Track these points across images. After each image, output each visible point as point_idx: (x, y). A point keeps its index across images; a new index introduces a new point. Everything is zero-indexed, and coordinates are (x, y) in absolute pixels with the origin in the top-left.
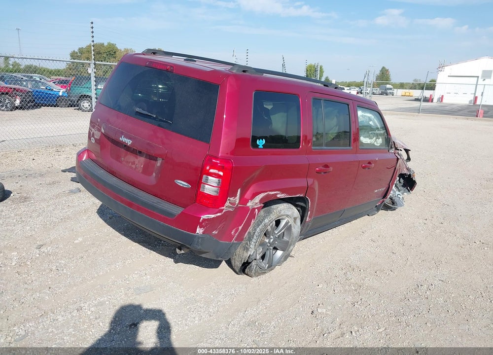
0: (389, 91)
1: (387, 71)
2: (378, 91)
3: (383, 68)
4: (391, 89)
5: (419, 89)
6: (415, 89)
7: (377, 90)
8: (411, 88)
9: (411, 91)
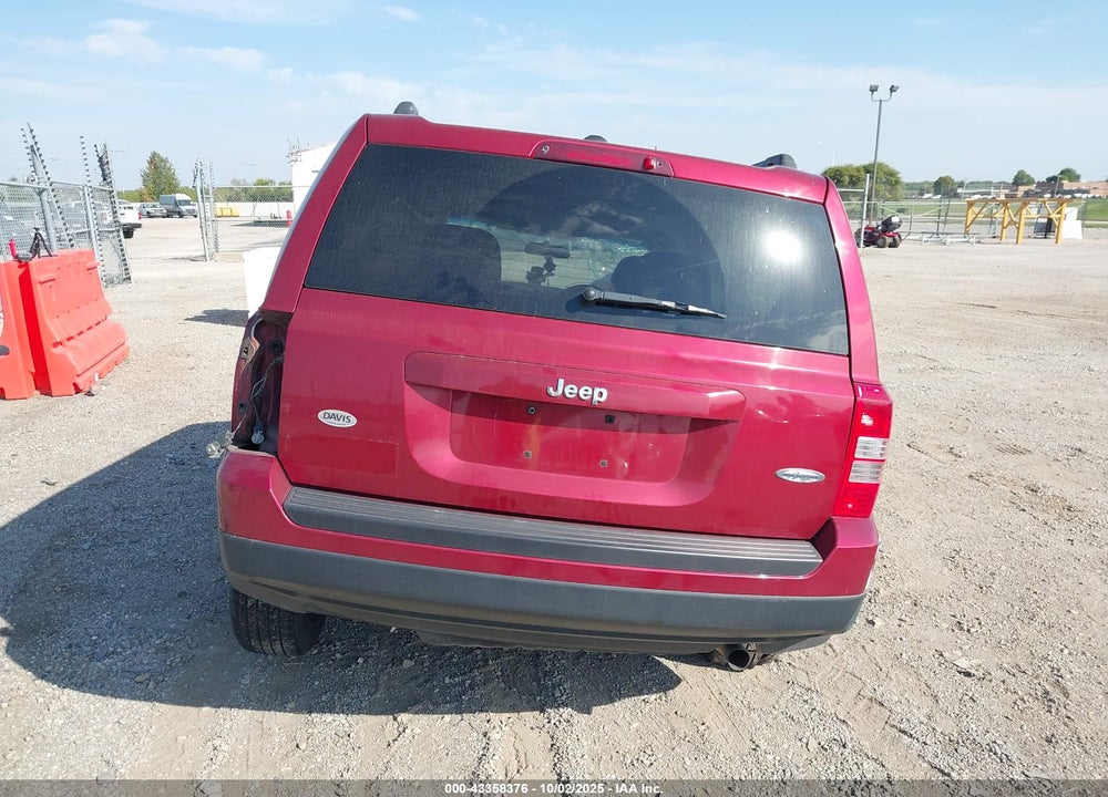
0: (184, 208)
1: (164, 161)
2: (159, 208)
3: (154, 155)
4: (187, 203)
5: (248, 200)
6: (239, 200)
7: (154, 206)
8: (229, 200)
9: (231, 204)
